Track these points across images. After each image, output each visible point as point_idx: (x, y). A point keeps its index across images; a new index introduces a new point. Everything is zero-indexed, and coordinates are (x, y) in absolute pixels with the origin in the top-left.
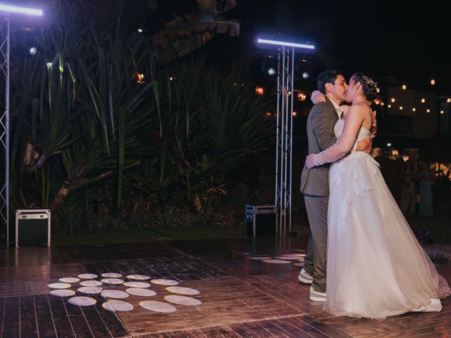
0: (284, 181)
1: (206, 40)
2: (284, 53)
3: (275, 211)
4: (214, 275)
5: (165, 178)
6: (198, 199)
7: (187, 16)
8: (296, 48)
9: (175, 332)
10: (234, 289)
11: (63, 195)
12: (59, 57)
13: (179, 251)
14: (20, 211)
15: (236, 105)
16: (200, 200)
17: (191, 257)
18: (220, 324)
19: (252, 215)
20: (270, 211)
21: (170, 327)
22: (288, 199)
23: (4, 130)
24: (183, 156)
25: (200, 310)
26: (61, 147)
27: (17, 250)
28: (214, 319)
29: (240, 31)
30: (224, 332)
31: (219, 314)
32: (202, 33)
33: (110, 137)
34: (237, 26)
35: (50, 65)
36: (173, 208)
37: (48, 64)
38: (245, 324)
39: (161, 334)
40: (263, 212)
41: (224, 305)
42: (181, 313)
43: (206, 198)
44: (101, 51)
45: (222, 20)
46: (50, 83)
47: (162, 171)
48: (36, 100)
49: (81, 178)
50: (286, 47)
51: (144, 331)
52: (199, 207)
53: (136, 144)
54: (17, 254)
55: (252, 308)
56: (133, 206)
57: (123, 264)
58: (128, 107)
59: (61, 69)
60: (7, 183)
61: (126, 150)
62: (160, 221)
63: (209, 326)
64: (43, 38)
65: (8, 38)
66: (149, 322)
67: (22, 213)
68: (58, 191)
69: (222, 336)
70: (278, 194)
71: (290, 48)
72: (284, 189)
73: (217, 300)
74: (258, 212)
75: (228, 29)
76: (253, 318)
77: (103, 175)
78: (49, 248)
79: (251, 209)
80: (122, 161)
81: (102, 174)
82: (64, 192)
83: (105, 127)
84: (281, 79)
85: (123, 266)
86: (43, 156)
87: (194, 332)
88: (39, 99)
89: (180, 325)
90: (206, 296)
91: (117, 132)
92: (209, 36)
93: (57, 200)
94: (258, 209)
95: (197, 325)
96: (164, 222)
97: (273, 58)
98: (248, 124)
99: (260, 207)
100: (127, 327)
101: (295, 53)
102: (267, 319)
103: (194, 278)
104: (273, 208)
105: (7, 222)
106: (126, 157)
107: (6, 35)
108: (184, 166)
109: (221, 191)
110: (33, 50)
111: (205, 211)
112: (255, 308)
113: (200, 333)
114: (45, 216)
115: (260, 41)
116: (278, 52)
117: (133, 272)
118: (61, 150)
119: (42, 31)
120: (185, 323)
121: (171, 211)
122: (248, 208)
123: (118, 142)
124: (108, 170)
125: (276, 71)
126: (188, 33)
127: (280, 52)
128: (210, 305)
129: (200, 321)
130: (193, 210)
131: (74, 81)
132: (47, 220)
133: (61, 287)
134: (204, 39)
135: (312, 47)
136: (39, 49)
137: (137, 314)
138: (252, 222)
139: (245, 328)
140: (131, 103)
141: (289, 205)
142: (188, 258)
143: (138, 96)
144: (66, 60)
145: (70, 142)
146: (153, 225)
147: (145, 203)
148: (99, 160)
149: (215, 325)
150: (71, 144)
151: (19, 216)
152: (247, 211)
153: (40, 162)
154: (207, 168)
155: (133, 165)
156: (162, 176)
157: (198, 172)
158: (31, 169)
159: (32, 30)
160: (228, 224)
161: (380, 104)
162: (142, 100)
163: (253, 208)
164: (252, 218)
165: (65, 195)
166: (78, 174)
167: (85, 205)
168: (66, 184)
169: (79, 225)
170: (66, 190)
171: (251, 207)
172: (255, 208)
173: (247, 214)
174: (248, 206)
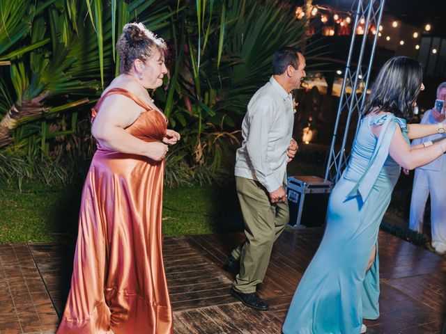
3: (329, 191)
11: (7, 128)
19: (300, 194)
20: (324, 191)
26: (12, 55)
40: (316, 191)
49: (41, 107)
52: (199, 157)
74: (308, 191)
77: (74, 105)
81: (73, 102)
82: (9, 123)
94: (310, 187)
99: (312, 184)
104: (327, 186)
108: (193, 102)
109: (234, 139)
111: (209, 164)
118: (11, 60)
122: (292, 182)
124: (82, 98)
138: (298, 204)
145: (27, 49)
152: (290, 185)
163: (303, 185)
164: (297, 198)
165: (10, 128)
166: (36, 101)
167: (40, 143)
168: (13, 111)
169: (30, 175)
170: (13, 120)
171: (299, 182)
172: (306, 185)
173: (289, 189)
174: (292, 178)
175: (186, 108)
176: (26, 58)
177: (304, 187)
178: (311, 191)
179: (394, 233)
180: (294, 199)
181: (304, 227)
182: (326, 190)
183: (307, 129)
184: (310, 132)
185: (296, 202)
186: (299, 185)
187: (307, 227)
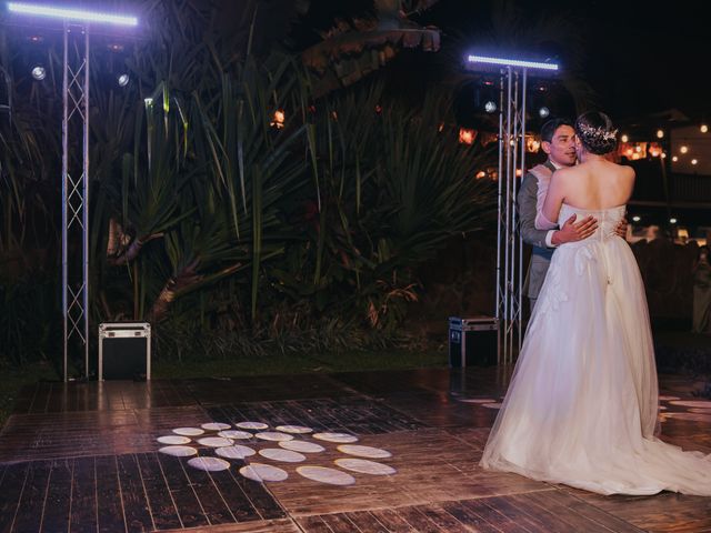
0: (509, 280)
1: (386, 58)
2: (510, 77)
3: (496, 327)
4: (408, 426)
5: (322, 275)
6: (372, 308)
7: (356, 21)
8: (529, 70)
9: (356, 513)
10: (440, 449)
11: (165, 301)
12: (163, 88)
13: (348, 389)
14: (105, 326)
15: (433, 159)
16: (376, 309)
17: (367, 398)
18: (424, 502)
19: (460, 332)
20: (487, 328)
21: (348, 505)
22: (516, 308)
23: (81, 202)
24: (350, 242)
25: (392, 480)
26: (165, 227)
27: (100, 385)
28: (415, 494)
29: (441, 44)
30: (431, 513)
31: (421, 486)
32: (380, 48)
33: (240, 211)
34: (436, 35)
35: (149, 101)
36: (334, 321)
37: (146, 100)
38: (464, 502)
39: (336, 515)
40: (477, 328)
41: (428, 472)
42: (363, 483)
43: (385, 307)
44: (225, 79)
45: (412, 26)
46: (150, 129)
47: (318, 263)
48: (128, 155)
49: (194, 275)
50: (514, 68)
51: (309, 511)
52: (374, 321)
53: (278, 222)
54: (100, 390)
55: (472, 477)
56: (271, 318)
57: (266, 407)
58: (267, 165)
59: (166, 107)
60: (86, 282)
61: (264, 231)
62: (314, 342)
63: (409, 505)
64: (138, 58)
65: (86, 61)
66: (316, 497)
67: (108, 329)
68: (158, 296)
69: (430, 519)
70: (501, 299)
71: (520, 69)
72: (509, 291)
73: (416, 465)
74: (468, 328)
75: (422, 42)
76: (475, 493)
77: (227, 271)
78: (148, 383)
79: (458, 323)
80: (257, 248)
81: (226, 268)
82: (168, 296)
83: (233, 197)
84: (504, 118)
85: (265, 411)
86: (137, 241)
87: (386, 513)
88: (133, 154)
89: (363, 502)
90: (399, 458)
91: (249, 204)
92: (390, 52)
93: (157, 309)
94: (470, 323)
95: (390, 502)
96: (321, 344)
97: (492, 84)
98: (451, 189)
99: (472, 320)
100: (281, 503)
101: (528, 78)
102: (498, 495)
103: (377, 431)
104: (493, 322)
105: (86, 341)
106: (264, 242)
107: (83, 56)
108: (352, 257)
109: (408, 296)
110: (123, 80)
111: (384, 326)
112: (477, 478)
113: (395, 514)
114: (143, 334)
115: (472, 59)
116: (500, 75)
117: (280, 420)
118: (163, 231)
119: (136, 48)
120: (369, 499)
121: (330, 327)
122: (453, 322)
123: (251, 219)
124: (235, 262)
125: (498, 106)
126: (358, 48)
127: (504, 76)
128: (408, 473)
129: (395, 497)
130: (366, 325)
131: (186, 125)
132: (145, 339)
133: (176, 442)
134: (383, 58)
135: (555, 67)
136: (132, 77)
137: (296, 484)
138: (460, 344)
139: (465, 508)
140: (272, 159)
141: (518, 317)
142: (364, 400)
143: (282, 147)
144: (173, 92)
145: (178, 219)
146: (304, 349)
147: (290, 314)
148: (223, 247)
149: (416, 503)
150: (179, 222)
151: (103, 334)
152: (452, 326)
153: (132, 250)
154: (387, 258)
155: (271, 255)
156: (318, 270)
157: (374, 266)
158: (119, 261)
159: (121, 48)
160: (419, 346)
161: (659, 156)
162: (287, 153)
163: (461, 322)
164: (458, 338)
165: (168, 300)
166: (189, 269)
167: (199, 317)
168: (170, 284)
169: (190, 348)
170: (170, 293)
171: (458, 320)
172: (465, 322)
173: (452, 330)
174: (453, 319)
175: (343, 263)
176: (177, 228)
177: (463, 324)
178: (471, 328)
180: (455, 340)
182: (491, 327)
185: (458, 342)
187: (473, 367)
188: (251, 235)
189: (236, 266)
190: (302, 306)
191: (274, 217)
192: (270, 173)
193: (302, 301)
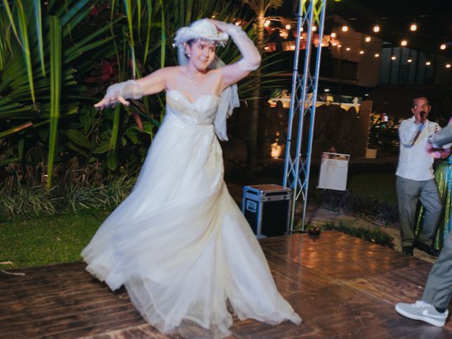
3: (288, 197)
19: (258, 203)
20: (282, 198)
40: (274, 198)
53: (75, 82)
62: (104, 198)
74: (266, 199)
81: (15, 127)
94: (268, 194)
99: (269, 191)
104: (286, 192)
122: (249, 191)
124: (26, 121)
146: (94, 206)
152: (248, 195)
163: (260, 193)
164: (255, 207)
171: (256, 190)
172: (263, 193)
173: (247, 199)
174: (249, 188)
177: (262, 195)
178: (269, 199)
179: (358, 236)
180: (252, 209)
181: (266, 237)
182: (285, 197)
183: (275, 144)
184: (279, 147)
185: (255, 211)
186: (255, 193)
187: (268, 236)
188: (48, 93)
189: (26, 126)
190: (93, 163)
191: (71, 77)
192: (69, 29)
193: (92, 159)
